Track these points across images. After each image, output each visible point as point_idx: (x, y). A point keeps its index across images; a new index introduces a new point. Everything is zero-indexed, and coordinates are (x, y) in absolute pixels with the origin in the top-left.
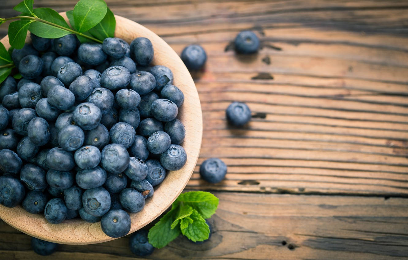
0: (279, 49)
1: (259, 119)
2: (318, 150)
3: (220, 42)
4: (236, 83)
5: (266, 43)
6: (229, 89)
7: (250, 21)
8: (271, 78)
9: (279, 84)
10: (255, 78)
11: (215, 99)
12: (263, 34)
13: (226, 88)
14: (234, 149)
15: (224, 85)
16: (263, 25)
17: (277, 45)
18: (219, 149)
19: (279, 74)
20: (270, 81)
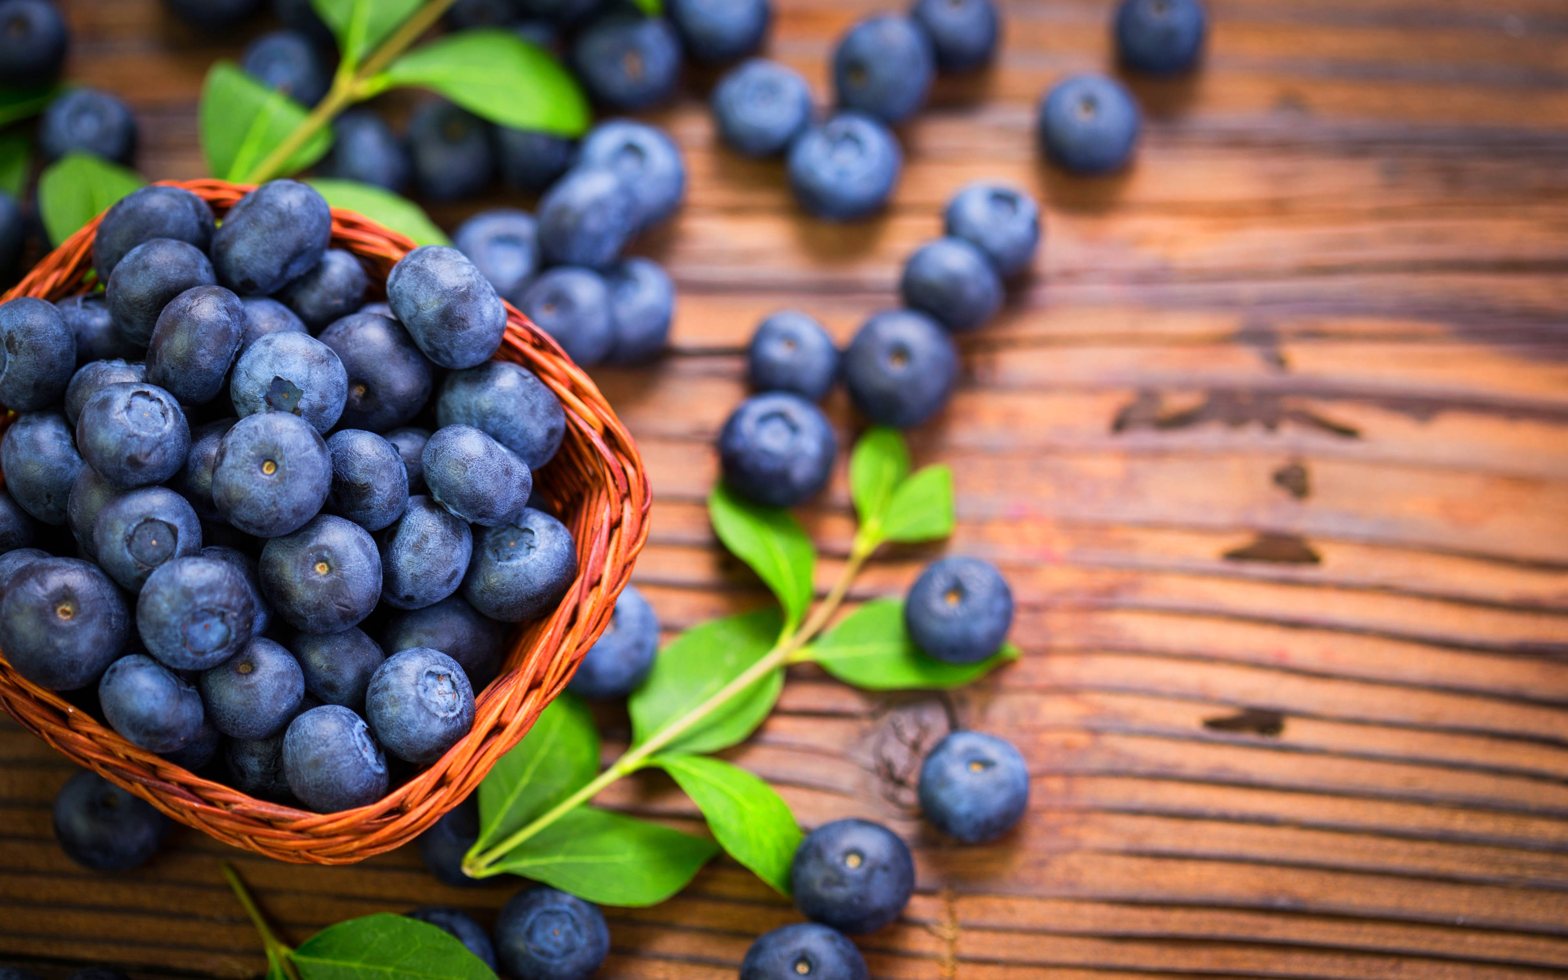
0: (1347, 432)
1: (1251, 737)
2: (1503, 885)
3: (1092, 389)
4: (1157, 571)
5: (1291, 404)
6: (1126, 598)
7: (1227, 304)
8: (1313, 559)
9: (1343, 587)
10: (1236, 556)
11: (1064, 641)
12: (1280, 363)
13: (1111, 591)
14: (1136, 864)
15: (1105, 578)
16: (1285, 324)
17: (1341, 413)
18: (1074, 859)
19: (1343, 539)
20: (1306, 572)
